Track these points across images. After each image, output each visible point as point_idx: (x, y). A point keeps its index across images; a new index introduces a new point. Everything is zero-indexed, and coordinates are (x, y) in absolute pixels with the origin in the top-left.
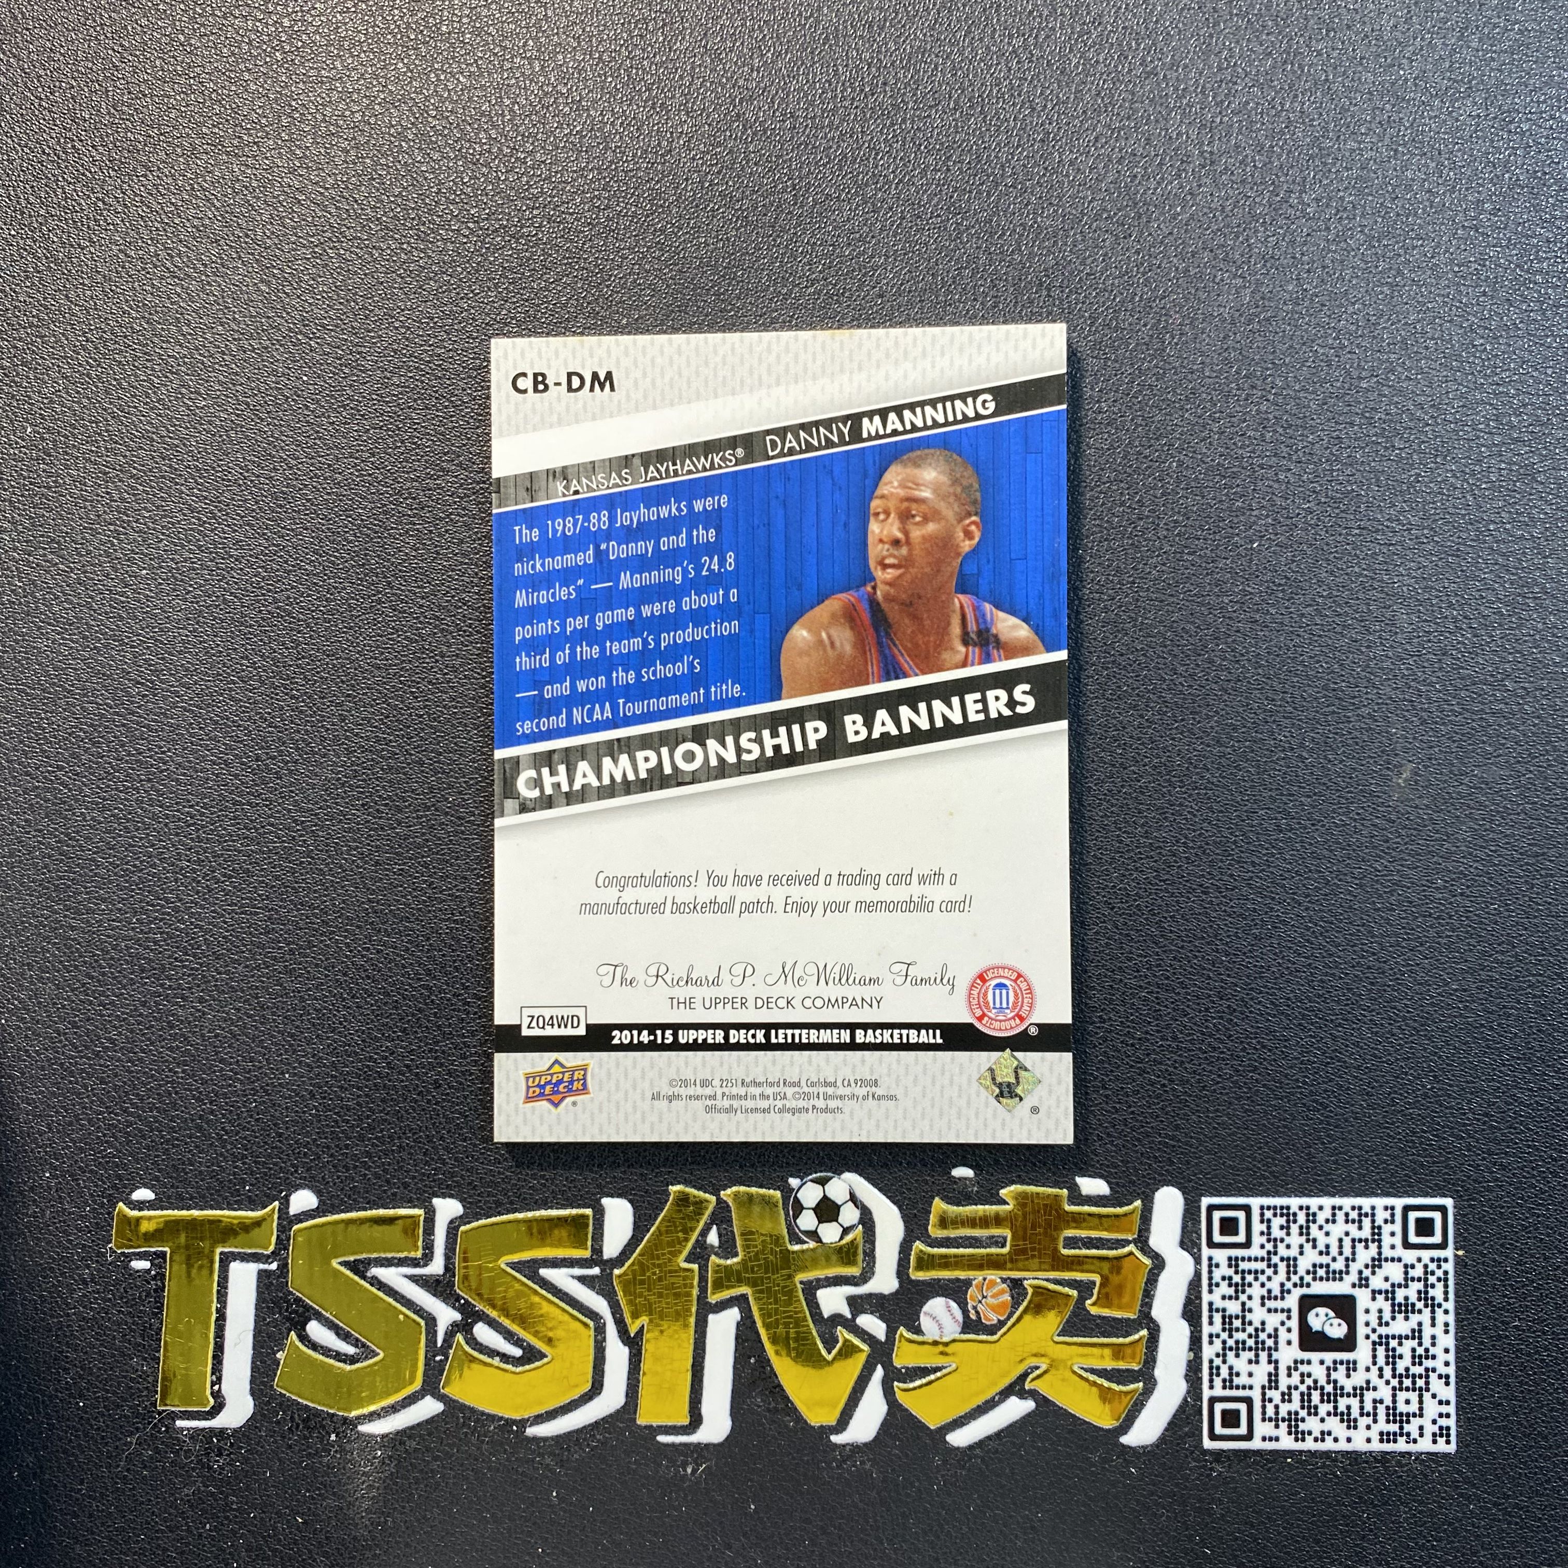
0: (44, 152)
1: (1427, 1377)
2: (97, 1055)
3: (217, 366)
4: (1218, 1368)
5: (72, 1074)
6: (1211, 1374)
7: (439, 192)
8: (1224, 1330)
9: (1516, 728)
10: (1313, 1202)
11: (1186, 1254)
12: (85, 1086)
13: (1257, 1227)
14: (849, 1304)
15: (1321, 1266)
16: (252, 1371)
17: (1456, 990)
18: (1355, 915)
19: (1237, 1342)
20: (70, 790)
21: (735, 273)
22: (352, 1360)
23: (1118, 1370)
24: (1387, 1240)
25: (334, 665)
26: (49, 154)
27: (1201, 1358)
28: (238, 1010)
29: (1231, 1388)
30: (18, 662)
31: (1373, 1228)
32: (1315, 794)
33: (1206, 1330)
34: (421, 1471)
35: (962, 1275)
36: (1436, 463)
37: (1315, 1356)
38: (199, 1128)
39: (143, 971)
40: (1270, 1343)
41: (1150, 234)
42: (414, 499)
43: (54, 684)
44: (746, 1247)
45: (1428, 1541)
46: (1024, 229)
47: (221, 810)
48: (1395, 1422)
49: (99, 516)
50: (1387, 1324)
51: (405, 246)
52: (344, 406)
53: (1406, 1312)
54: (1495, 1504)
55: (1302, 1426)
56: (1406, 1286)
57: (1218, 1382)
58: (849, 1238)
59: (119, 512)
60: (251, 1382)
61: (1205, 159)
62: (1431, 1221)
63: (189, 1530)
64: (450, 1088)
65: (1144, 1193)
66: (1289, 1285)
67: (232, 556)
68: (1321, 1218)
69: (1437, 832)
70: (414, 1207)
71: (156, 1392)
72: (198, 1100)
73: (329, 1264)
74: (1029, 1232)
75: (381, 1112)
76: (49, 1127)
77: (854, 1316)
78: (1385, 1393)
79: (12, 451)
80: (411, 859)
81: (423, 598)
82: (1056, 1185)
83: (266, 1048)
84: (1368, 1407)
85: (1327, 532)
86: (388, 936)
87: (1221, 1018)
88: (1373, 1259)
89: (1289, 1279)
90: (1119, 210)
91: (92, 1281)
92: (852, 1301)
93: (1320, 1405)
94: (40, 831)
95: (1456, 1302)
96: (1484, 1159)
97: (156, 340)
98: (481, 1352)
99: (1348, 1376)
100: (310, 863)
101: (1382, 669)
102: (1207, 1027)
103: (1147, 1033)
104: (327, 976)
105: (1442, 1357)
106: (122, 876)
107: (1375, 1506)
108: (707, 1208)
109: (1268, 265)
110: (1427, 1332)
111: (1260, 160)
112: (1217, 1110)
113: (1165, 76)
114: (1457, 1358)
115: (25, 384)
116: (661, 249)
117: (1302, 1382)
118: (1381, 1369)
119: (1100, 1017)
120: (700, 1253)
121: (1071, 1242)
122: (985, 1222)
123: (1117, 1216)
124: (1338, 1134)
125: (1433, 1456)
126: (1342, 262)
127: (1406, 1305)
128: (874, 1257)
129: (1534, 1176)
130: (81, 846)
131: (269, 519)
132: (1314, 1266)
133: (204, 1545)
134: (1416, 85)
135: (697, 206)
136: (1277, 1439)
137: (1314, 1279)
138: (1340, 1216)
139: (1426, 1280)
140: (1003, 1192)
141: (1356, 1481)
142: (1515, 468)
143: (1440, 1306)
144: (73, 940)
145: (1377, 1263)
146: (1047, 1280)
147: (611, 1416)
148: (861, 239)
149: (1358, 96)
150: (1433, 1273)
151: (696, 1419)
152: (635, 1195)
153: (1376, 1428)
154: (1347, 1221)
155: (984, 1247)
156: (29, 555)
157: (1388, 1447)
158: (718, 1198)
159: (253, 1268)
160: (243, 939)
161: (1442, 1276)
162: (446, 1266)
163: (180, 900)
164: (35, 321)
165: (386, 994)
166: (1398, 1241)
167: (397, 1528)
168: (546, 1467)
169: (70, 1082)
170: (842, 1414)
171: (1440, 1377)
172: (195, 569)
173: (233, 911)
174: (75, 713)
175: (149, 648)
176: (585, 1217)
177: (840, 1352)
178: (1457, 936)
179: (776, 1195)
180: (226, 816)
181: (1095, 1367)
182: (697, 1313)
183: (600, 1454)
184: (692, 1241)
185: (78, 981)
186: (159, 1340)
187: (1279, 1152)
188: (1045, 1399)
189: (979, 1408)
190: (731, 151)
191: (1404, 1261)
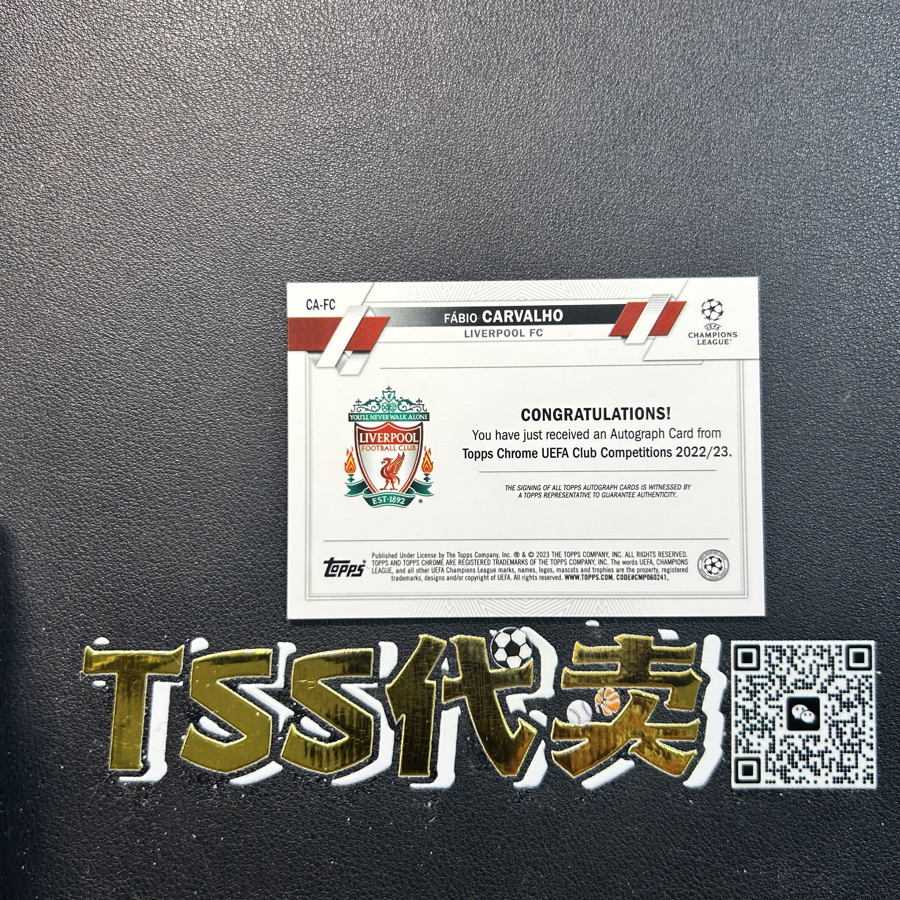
0: (54, 24)
1: (860, 745)
2: (75, 557)
3: (156, 151)
4: (740, 741)
5: (59, 568)
6: (736, 744)
7: (289, 53)
8: (744, 718)
10: (795, 643)
11: (722, 674)
12: (67, 576)
13: (763, 658)
14: (525, 705)
15: (800, 681)
16: (167, 747)
17: (876, 520)
18: (819, 477)
19: (751, 725)
20: (62, 399)
21: (463, 102)
22: (228, 740)
23: (682, 743)
24: (837, 665)
25: (223, 327)
26: (57, 25)
27: (730, 735)
28: (162, 530)
29: (748, 752)
31: (830, 658)
32: (796, 407)
33: (734, 718)
34: (269, 807)
35: (592, 688)
36: (864, 219)
37: (796, 733)
38: (137, 601)
39: (105, 507)
40: (770, 726)
41: (702, 86)
42: (272, 229)
43: (54, 336)
44: (464, 670)
45: (860, 841)
46: (630, 81)
47: (154, 412)
48: (842, 771)
49: (83, 237)
50: (837, 714)
51: (269, 83)
53: (848, 707)
55: (789, 774)
56: (848, 692)
57: (740, 749)
58: (525, 666)
59: (95, 235)
60: (166, 754)
61: (734, 45)
62: (862, 654)
63: (126, 843)
65: (697, 639)
66: (781, 692)
67: (163, 262)
68: (800, 652)
69: (865, 429)
70: (267, 648)
71: (108, 760)
72: (136, 584)
73: (215, 681)
75: (248, 591)
76: (45, 600)
77: (528, 712)
78: (836, 754)
79: (31, 198)
80: (267, 441)
81: (276, 288)
82: (647, 634)
83: (178, 553)
84: (827, 763)
85: (802, 257)
86: (254, 487)
88: (830, 677)
89: (781, 688)
90: (684, 72)
91: (70, 693)
92: (527, 703)
93: (799, 762)
94: (44, 423)
95: (878, 701)
96: (892, 618)
97: (119, 134)
98: (306, 734)
99: (815, 745)
100: (207, 443)
101: (834, 336)
104: (216, 510)
105: (868, 733)
106: (93, 450)
107: (829, 820)
108: (441, 648)
110: (860, 719)
111: (764, 46)
114: (877, 733)
115: (40, 159)
116: (420, 88)
117: (789, 748)
118: (834, 741)
120: (437, 676)
121: (655, 668)
122: (605, 655)
123: (682, 652)
124: (809, 604)
125: (863, 792)
126: (811, 104)
127: (848, 703)
128: (540, 677)
130: (68, 432)
131: (186, 240)
132: (796, 680)
133: (136, 852)
134: (852, 6)
135: (441, 64)
136: (774, 782)
137: (796, 688)
138: (811, 651)
139: (859, 688)
140: (616, 638)
141: (819, 806)
143: (867, 703)
144: (62, 488)
145: (831, 679)
146: (642, 690)
147: (383, 773)
148: (537, 85)
150: (863, 684)
151: (434, 775)
152: (399, 640)
153: (831, 775)
154: (814, 654)
155: (605, 670)
156: (40, 259)
157: (838, 786)
158: (448, 642)
159: (168, 685)
160: (166, 488)
161: (869, 686)
162: (285, 683)
163: (128, 465)
164: (47, 122)
165: (252, 521)
166: (843, 665)
167: (254, 841)
168: (344, 804)
169: (59, 574)
170: (521, 770)
171: (868, 745)
172: (140, 269)
173: (160, 471)
174: (66, 353)
175: (112, 315)
176: (369, 653)
177: (520, 733)
178: (877, 489)
179: (483, 640)
180: (157, 415)
181: (669, 741)
182: (435, 710)
183: (376, 795)
184: (433, 668)
185: (65, 513)
186: (110, 728)
187: (776, 614)
188: (640, 761)
189: (601, 765)
190: (461, 33)
191: (847, 677)
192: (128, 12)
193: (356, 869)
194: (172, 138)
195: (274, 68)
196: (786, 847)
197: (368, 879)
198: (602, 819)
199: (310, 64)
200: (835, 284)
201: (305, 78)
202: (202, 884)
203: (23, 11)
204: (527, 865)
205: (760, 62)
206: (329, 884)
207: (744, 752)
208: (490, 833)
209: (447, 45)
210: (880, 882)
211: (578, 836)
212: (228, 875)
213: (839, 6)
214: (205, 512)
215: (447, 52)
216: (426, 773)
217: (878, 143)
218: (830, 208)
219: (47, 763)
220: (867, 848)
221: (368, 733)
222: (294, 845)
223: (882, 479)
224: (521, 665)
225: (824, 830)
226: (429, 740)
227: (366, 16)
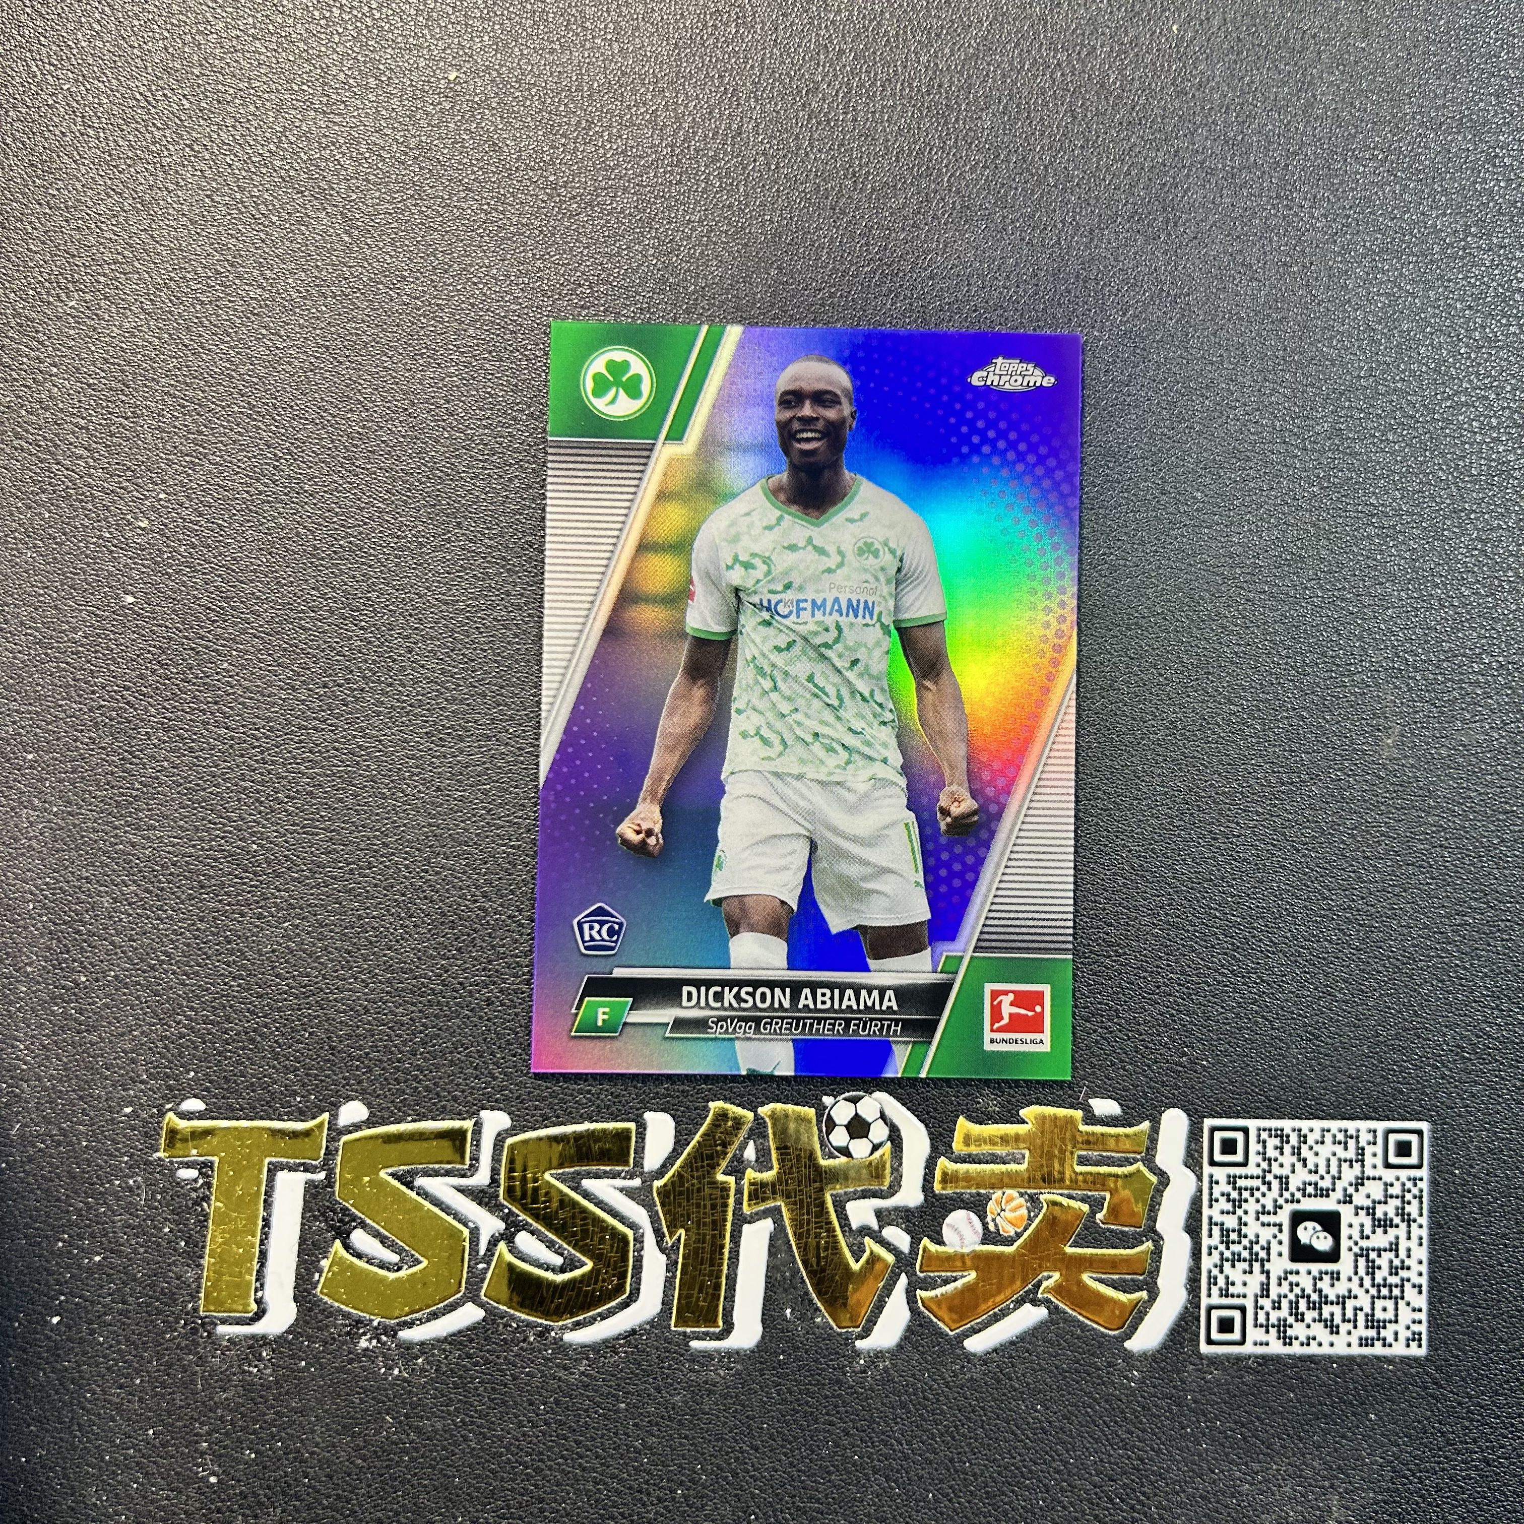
0: (136, 99)
1: (1402, 1286)
2: (153, 968)
3: (298, 310)
4: (1216, 1278)
5: (126, 986)
6: (1209, 1284)
7: (518, 159)
8: (1222, 1242)
9: (1491, 698)
10: (1304, 1125)
11: (1188, 1171)
13: (1254, 1147)
14: (877, 1217)
15: (1310, 1184)
16: (296, 1278)
17: (1435, 933)
18: (1347, 862)
19: (1233, 1254)
20: (136, 709)
21: (797, 250)
22: (395, 1268)
23: (1124, 1281)
24: (1369, 1160)
25: (403, 600)
26: (138, 100)
27: (1199, 1268)
28: (297, 927)
29: (1227, 1296)
30: (89, 584)
31: (1358, 1148)
32: (1314, 751)
33: (1206, 1242)
34: (460, 1377)
35: (982, 1191)
36: (1426, 456)
37: (1302, 1267)
38: (252, 1041)
39: (202, 887)
40: (1263, 1254)
41: (1177, 237)
42: (486, 445)
44: (781, 1161)
45: (1400, 1438)
46: (1064, 225)
47: (286, 734)
48: (1373, 1327)
49: (175, 447)
50: (1368, 1238)
51: (485, 207)
52: (421, 355)
53: (1385, 1226)
54: (1460, 1404)
55: (1290, 1332)
56: (1386, 1203)
57: (1215, 1290)
58: (877, 1154)
59: (196, 445)
60: (295, 1289)
61: (1228, 172)
62: (1408, 1144)
64: (502, 1005)
65: (1151, 1115)
66: (1281, 1201)
67: (306, 491)
68: (1311, 1140)
69: (1421, 788)
70: (464, 1119)
71: (200, 1299)
72: (252, 1013)
73: (378, 1174)
74: (1046, 1149)
75: (433, 1027)
76: (100, 1037)
77: (881, 1227)
78: (1364, 1301)
79: (91, 381)
80: (471, 786)
81: (491, 539)
82: (1072, 1107)
83: (322, 964)
84: (1349, 1314)
86: (447, 858)
87: (1226, 954)
88: (1357, 1178)
89: (1281, 1195)
92: (879, 1214)
93: (1306, 1312)
94: (104, 748)
95: (1430, 1217)
96: (1456, 1087)
97: (237, 282)
98: (523, 1260)
99: (1333, 1285)
100: (373, 787)
101: (1375, 639)
102: (1212, 962)
103: (1158, 967)
104: (385, 895)
105: (1416, 1268)
106: (185, 795)
107: (1352, 1405)
108: (744, 1123)
109: (1281, 270)
110: (1403, 1245)
112: (1220, 1039)
113: (1194, 95)
114: (1429, 1268)
115: (107, 317)
116: (729, 224)
117: (1291, 1291)
118: (1361, 1279)
119: (1116, 951)
120: (737, 1167)
121: (1082, 1161)
122: (1005, 1140)
123: (1127, 1136)
124: (1328, 1063)
125: (1406, 1361)
126: (1347, 271)
127: (1385, 1221)
128: (901, 1172)
129: (1499, 1103)
130: (144, 764)
131: (344, 458)
132: (1305, 1183)
134: (1414, 119)
135: (764, 186)
136: (1267, 1344)
137: (1304, 1196)
138: (1328, 1138)
139: (1403, 1197)
140: (1023, 1113)
141: (1337, 1383)
142: (1493, 464)
143: (1415, 1221)
144: (133, 855)
145: (1360, 1182)
146: (1062, 1195)
147: (648, 1323)
148: (916, 226)
149: (1364, 124)
150: (1409, 1191)
151: (729, 1327)
152: (677, 1110)
153: (1356, 1334)
154: (1334, 1143)
155: (1004, 1163)
156: (105, 481)
157: (1367, 1351)
158: (756, 1115)
159: (301, 1178)
160: (304, 858)
161: (1418, 1194)
162: (492, 1178)
163: (242, 820)
164: (119, 257)
165: (443, 914)
166: (1379, 1161)
167: (436, 1432)
168: (582, 1373)
169: (125, 994)
170: (868, 1321)
171: (1414, 1286)
172: (269, 502)
173: (295, 831)
174: (144, 636)
175: (220, 576)
176: (628, 1131)
177: (867, 1262)
178: (1437, 884)
179: (811, 1112)
180: (292, 740)
181: (1103, 1276)
182: (733, 1224)
183: (635, 1359)
184: (729, 1156)
185: (136, 895)
186: (204, 1247)
187: (1275, 1078)
188: (1057, 1308)
189: (995, 1314)
190: (797, 138)
191: (1384, 1179)
192: (258, 84)
193: (600, 1477)
194: (323, 290)
195: (494, 182)
196: (1286, 1447)
197: (618, 1493)
198: (995, 1400)
199: (552, 178)
200: (1379, 557)
201: (543, 201)
202: (348, 1501)
203: (83, 76)
204: (875, 1473)
205: (1268, 202)
206: (555, 1501)
207: (1221, 1296)
208: (816, 1421)
209: (774, 157)
210: (1430, 1504)
211: (956, 1427)
212: (392, 1487)
213: (1394, 117)
214: (367, 898)
215: (773, 167)
216: (714, 1323)
217: (1450, 336)
218: (1375, 436)
219: (99, 1303)
220: (1409, 1449)
221: (625, 1259)
222: (501, 1438)
223: (1446, 867)
224: (872, 1153)
225: (1343, 1421)
226: (721, 1271)
227: (645, 104)
